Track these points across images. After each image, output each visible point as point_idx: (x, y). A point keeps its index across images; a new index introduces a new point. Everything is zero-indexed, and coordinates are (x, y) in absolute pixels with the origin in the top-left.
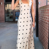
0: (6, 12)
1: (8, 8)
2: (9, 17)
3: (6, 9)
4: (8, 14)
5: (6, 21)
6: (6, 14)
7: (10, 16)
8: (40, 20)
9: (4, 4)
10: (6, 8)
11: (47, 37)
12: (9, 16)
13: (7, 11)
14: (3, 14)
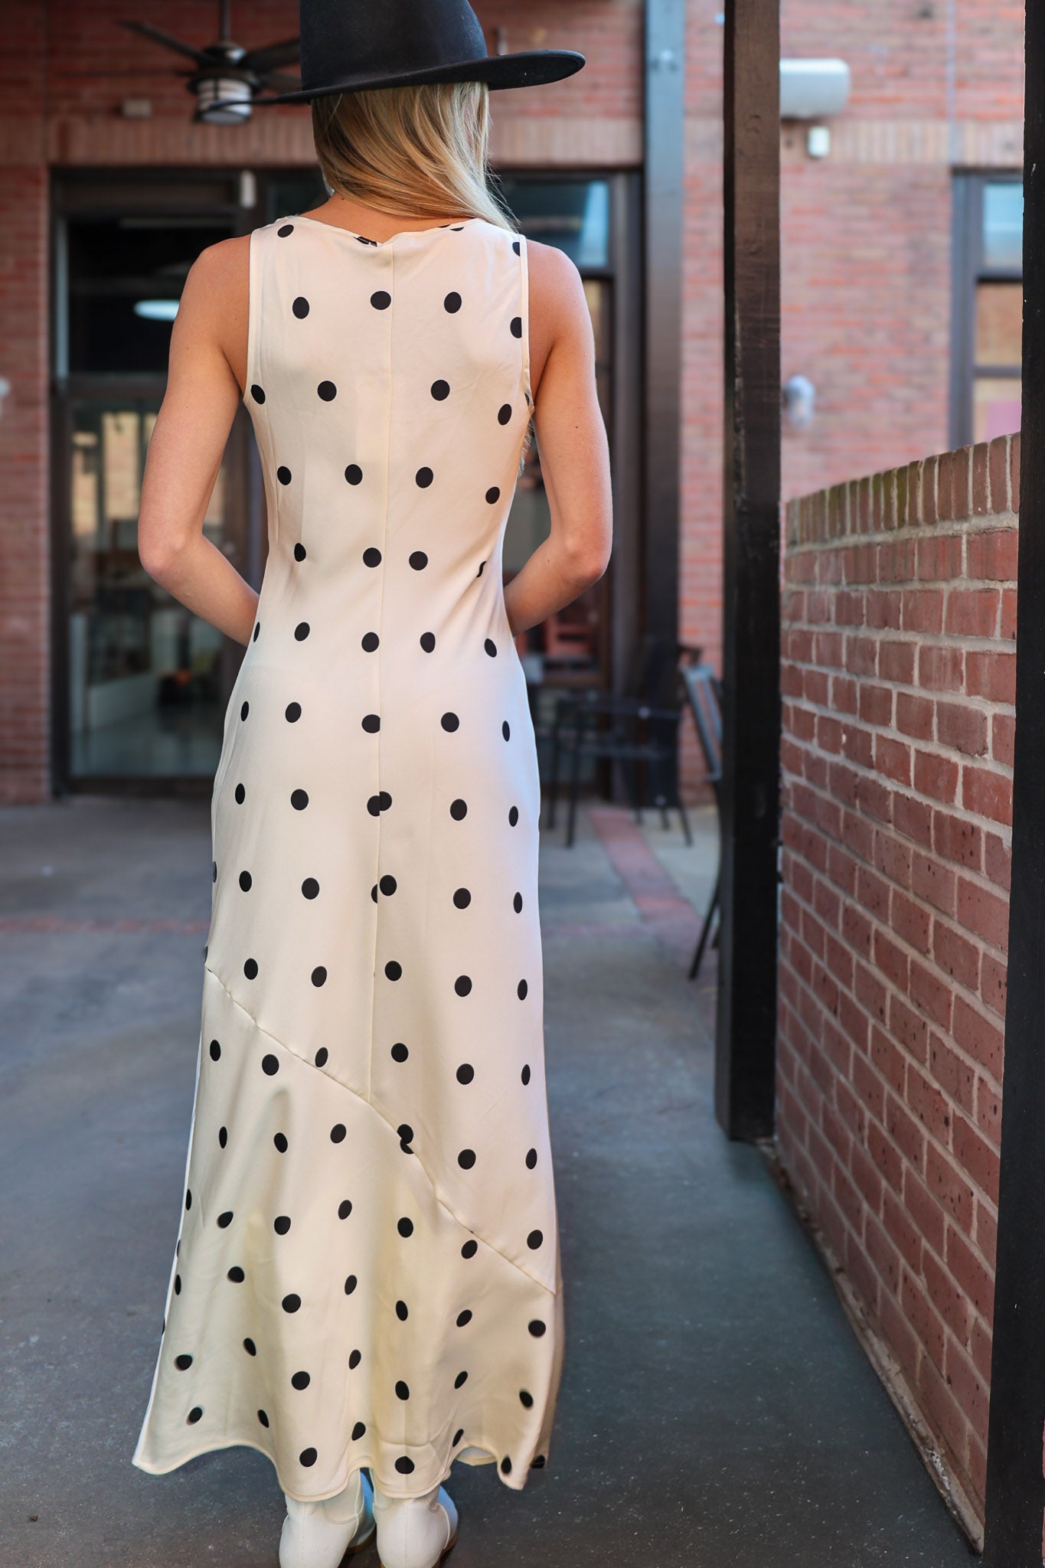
0: (83, 574)
1: (120, 506)
2: (146, 685)
3: (84, 516)
4: (124, 632)
5: (79, 766)
6: (78, 625)
7: (166, 662)
8: (815, 767)
9: (43, 413)
10: (83, 487)
11: (967, 1147)
12: (137, 661)
13: (101, 561)
14: (17, 624)
